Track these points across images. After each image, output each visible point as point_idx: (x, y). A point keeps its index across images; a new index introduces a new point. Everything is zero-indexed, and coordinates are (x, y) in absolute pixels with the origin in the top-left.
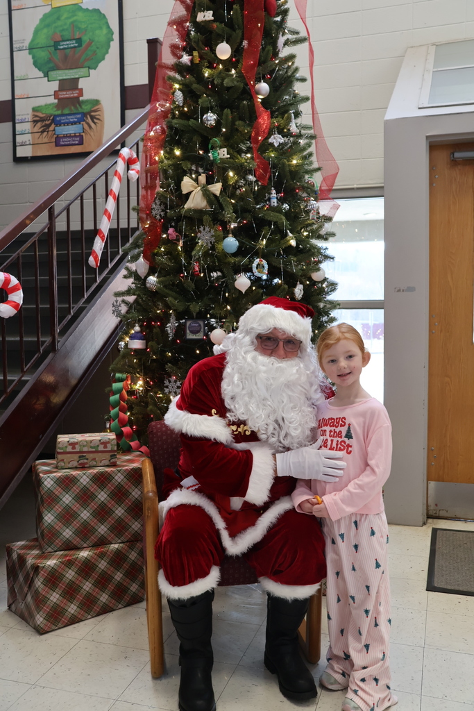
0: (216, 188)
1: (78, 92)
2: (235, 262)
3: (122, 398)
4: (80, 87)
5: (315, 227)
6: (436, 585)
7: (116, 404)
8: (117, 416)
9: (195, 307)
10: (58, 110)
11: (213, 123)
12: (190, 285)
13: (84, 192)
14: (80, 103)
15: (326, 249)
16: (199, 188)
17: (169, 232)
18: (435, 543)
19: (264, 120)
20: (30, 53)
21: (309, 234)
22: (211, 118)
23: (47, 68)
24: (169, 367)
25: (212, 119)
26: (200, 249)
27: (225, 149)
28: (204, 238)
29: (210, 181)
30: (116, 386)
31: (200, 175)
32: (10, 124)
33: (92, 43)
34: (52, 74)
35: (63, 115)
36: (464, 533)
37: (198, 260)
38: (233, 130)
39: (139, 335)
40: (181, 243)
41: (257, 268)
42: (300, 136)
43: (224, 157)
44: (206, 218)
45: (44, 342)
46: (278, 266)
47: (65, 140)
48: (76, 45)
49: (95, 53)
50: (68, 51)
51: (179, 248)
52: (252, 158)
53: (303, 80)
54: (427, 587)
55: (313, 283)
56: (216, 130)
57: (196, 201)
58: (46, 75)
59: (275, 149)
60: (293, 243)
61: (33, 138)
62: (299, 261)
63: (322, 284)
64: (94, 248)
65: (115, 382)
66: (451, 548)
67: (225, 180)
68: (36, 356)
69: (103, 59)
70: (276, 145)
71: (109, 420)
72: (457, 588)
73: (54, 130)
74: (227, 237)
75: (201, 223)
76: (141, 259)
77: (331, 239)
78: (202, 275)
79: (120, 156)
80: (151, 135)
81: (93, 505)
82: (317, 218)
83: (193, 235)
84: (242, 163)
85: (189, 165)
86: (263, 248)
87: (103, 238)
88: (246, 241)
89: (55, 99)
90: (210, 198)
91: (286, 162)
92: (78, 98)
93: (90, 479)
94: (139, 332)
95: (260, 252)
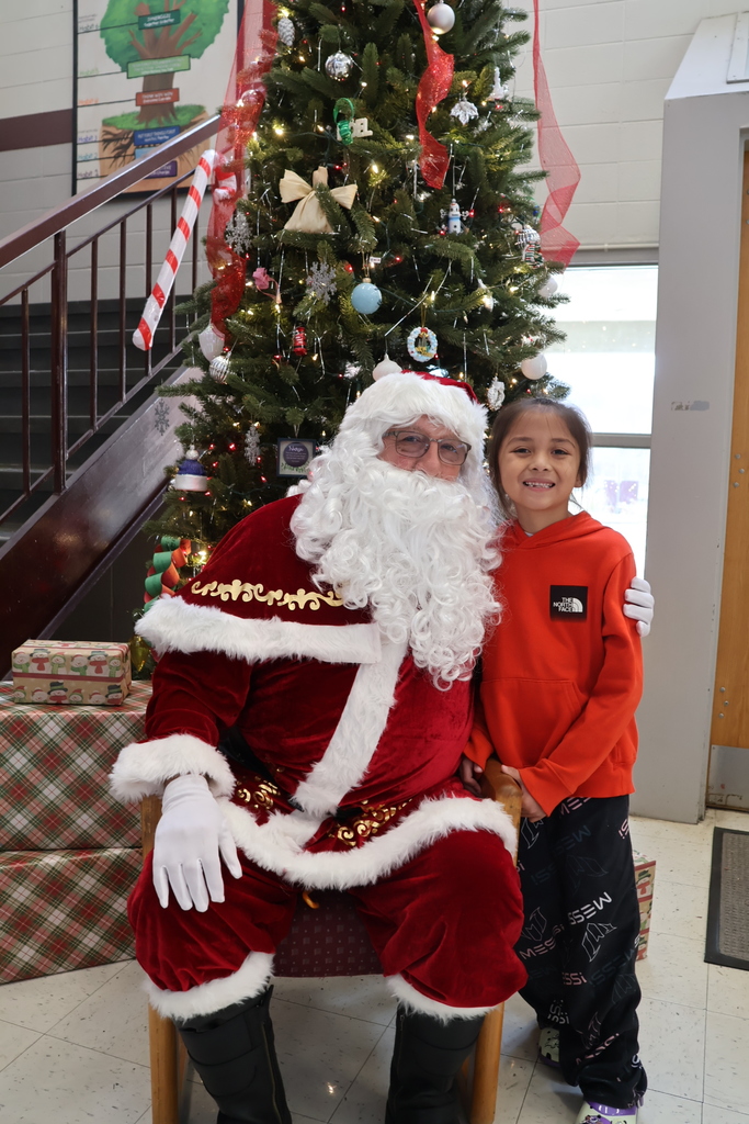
0: (347, 195)
1: (171, 93)
2: (374, 333)
3: (167, 581)
4: (175, 86)
5: (533, 281)
7: (156, 591)
9: (295, 416)
10: (140, 123)
11: (344, 70)
12: (292, 376)
14: (174, 111)
15: (552, 321)
16: (314, 192)
17: (255, 274)
19: (443, 69)
20: (102, 36)
21: (519, 291)
22: (341, 63)
23: (124, 57)
25: (343, 63)
26: (310, 305)
27: (365, 120)
28: (319, 283)
29: (332, 184)
30: (160, 558)
31: (317, 169)
32: (68, 147)
33: (195, 17)
34: (134, 67)
35: (146, 130)
37: (302, 325)
38: (383, 88)
39: (195, 465)
40: (279, 299)
41: (416, 345)
42: (511, 113)
43: (363, 135)
44: (323, 248)
45: (36, 476)
46: (458, 344)
48: (172, 20)
49: (199, 33)
50: (159, 30)
51: (277, 307)
52: (417, 140)
53: (521, 17)
54: (706, 955)
55: (525, 383)
56: (349, 85)
57: (308, 218)
58: (125, 69)
59: (461, 130)
60: (489, 302)
61: (102, 167)
62: (498, 339)
63: (541, 388)
64: (144, 316)
65: (162, 549)
67: (363, 180)
68: (19, 500)
69: (212, 41)
70: (464, 121)
73: (134, 154)
74: (361, 282)
75: (314, 257)
76: (210, 328)
77: (560, 306)
78: (315, 358)
79: (200, 164)
80: (238, 105)
81: (67, 776)
82: (536, 260)
83: (301, 282)
84: (398, 150)
85: (300, 154)
86: (429, 309)
87: (160, 300)
88: (399, 294)
89: (137, 105)
90: (332, 211)
91: (482, 153)
92: (171, 103)
93: (63, 729)
94: (195, 461)
95: (423, 315)
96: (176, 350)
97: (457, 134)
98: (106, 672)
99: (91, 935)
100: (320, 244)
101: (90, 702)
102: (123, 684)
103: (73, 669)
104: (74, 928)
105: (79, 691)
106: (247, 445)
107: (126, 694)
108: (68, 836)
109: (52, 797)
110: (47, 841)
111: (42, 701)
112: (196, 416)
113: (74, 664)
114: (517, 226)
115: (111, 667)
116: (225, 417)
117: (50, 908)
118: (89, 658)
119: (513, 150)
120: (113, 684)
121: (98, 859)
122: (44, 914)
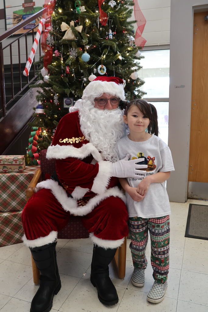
0: (80, 28)
1: (33, 3)
2: (89, 67)
3: (35, 139)
4: (33, 1)
6: (190, 234)
7: (32, 142)
8: (32, 147)
9: (67, 91)
10: (24, 12)
12: (66, 80)
13: (20, 38)
14: (34, 9)
15: (139, 63)
16: (70, 28)
17: (55, 52)
18: (191, 212)
21: (129, 55)
24: (55, 123)
26: (70, 60)
27: (84, 7)
28: (72, 54)
29: (75, 26)
30: (32, 133)
31: (71, 21)
32: (4, 20)
35: (26, 15)
36: (205, 206)
37: (68, 65)
40: (62, 59)
41: (100, 70)
42: (126, 4)
43: (83, 11)
44: (73, 43)
46: (112, 70)
47: (28, 26)
51: (62, 61)
52: (99, 12)
54: (185, 235)
55: (132, 81)
57: (69, 35)
59: (112, 9)
60: (120, 58)
62: (124, 68)
64: (26, 67)
65: (33, 131)
66: (198, 214)
67: (84, 24)
70: (112, 6)
71: (27, 150)
72: (200, 236)
74: (84, 53)
75: (71, 46)
76: (44, 68)
77: (142, 59)
78: (73, 75)
79: (40, 22)
80: (49, 4)
81: (9, 192)
82: (134, 46)
83: (68, 54)
84: (94, 15)
85: (66, 17)
86: (104, 60)
87: (30, 62)
88: (95, 56)
89: (23, 7)
90: (75, 33)
91: (117, 15)
92: (33, 6)
93: (7, 179)
94: (41, 105)
95: (102, 62)
96: (36, 76)
97: (110, 10)
98: (18, 163)
99: (17, 235)
100: (72, 42)
101: (14, 171)
102: (23, 166)
103: (9, 162)
104: (12, 233)
105: (11, 168)
106: (54, 99)
107: (24, 169)
108: (10, 208)
109: (5, 197)
110: (4, 209)
111: (1, 171)
112: (41, 94)
113: (9, 161)
114: (128, 36)
115: (19, 161)
116: (49, 93)
117: (6, 227)
118: (13, 159)
119: (127, 14)
120: (20, 166)
121: (18, 214)
122: (4, 229)
